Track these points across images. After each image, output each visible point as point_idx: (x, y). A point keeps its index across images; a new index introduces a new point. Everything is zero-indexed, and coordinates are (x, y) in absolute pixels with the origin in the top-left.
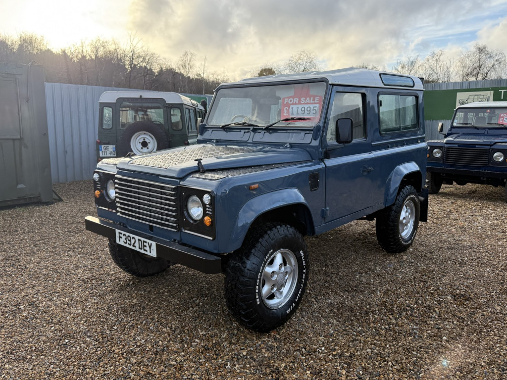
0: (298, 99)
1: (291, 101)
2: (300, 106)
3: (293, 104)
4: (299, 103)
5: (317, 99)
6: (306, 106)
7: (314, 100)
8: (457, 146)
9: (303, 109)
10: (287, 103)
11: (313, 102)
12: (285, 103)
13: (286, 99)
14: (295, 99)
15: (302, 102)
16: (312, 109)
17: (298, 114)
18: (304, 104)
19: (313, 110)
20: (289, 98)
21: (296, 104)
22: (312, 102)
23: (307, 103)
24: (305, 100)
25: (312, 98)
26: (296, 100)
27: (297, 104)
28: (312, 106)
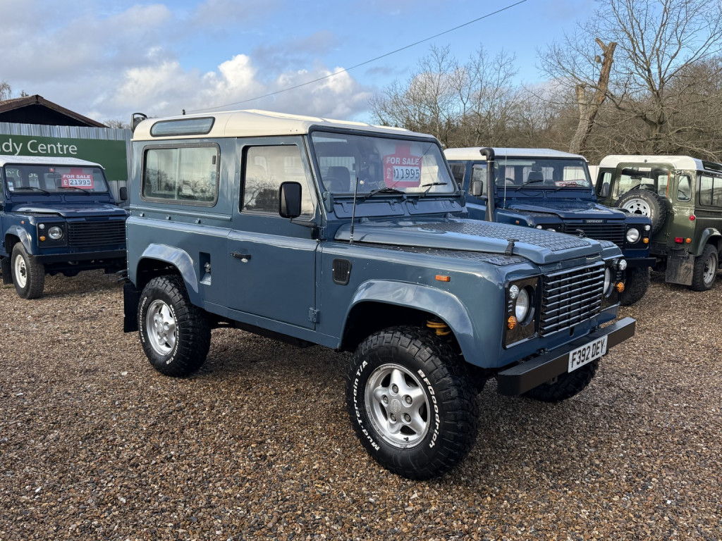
5: (417, 161)
6: (409, 168)
7: (414, 161)
8: (84, 219)
11: (414, 164)
12: (387, 163)
13: (388, 158)
17: (403, 177)
19: (417, 173)
23: (408, 165)
24: (407, 161)
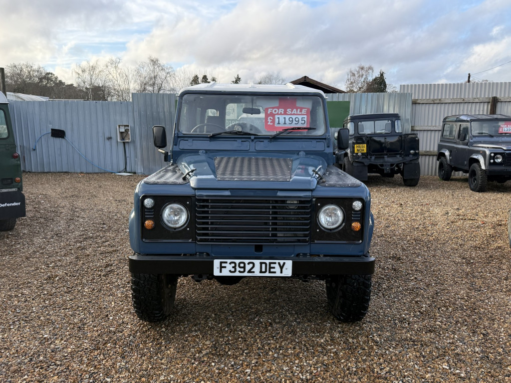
0: (283, 110)
1: (275, 111)
2: (287, 117)
3: (278, 114)
4: (285, 113)
5: (304, 111)
6: (294, 117)
7: (301, 111)
9: (291, 119)
10: (272, 113)
11: (301, 113)
12: (269, 113)
13: (269, 110)
14: (280, 110)
15: (287, 113)
16: (300, 120)
17: (285, 123)
18: (291, 114)
19: (302, 120)
20: (273, 108)
21: (281, 114)
22: (298, 113)
23: (294, 114)
24: (292, 111)
25: (299, 110)
26: (282, 111)
27: (283, 114)
28: (300, 117)
